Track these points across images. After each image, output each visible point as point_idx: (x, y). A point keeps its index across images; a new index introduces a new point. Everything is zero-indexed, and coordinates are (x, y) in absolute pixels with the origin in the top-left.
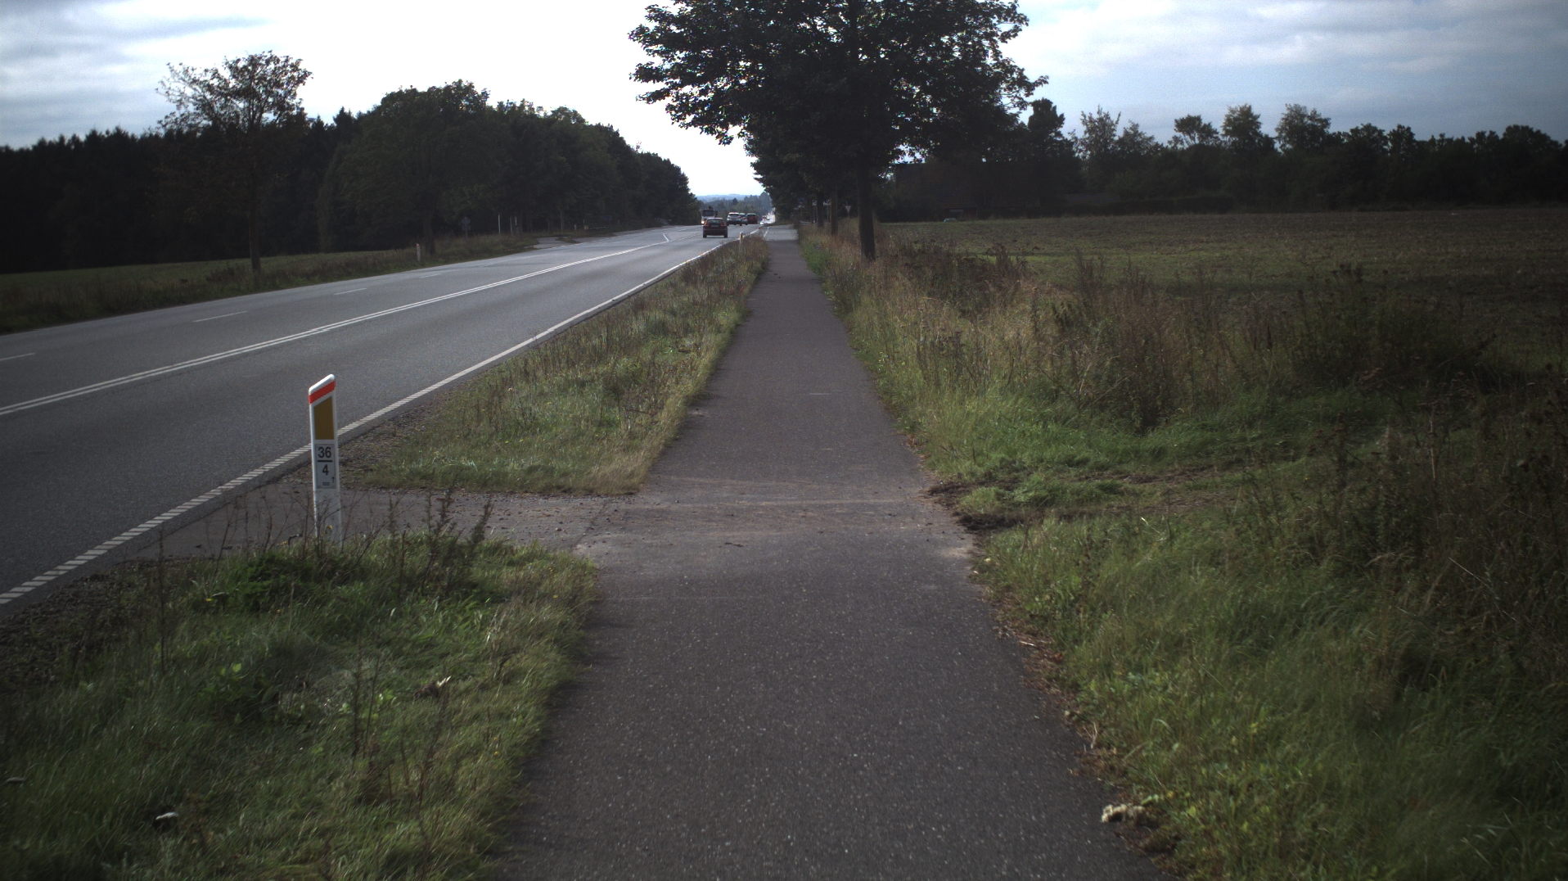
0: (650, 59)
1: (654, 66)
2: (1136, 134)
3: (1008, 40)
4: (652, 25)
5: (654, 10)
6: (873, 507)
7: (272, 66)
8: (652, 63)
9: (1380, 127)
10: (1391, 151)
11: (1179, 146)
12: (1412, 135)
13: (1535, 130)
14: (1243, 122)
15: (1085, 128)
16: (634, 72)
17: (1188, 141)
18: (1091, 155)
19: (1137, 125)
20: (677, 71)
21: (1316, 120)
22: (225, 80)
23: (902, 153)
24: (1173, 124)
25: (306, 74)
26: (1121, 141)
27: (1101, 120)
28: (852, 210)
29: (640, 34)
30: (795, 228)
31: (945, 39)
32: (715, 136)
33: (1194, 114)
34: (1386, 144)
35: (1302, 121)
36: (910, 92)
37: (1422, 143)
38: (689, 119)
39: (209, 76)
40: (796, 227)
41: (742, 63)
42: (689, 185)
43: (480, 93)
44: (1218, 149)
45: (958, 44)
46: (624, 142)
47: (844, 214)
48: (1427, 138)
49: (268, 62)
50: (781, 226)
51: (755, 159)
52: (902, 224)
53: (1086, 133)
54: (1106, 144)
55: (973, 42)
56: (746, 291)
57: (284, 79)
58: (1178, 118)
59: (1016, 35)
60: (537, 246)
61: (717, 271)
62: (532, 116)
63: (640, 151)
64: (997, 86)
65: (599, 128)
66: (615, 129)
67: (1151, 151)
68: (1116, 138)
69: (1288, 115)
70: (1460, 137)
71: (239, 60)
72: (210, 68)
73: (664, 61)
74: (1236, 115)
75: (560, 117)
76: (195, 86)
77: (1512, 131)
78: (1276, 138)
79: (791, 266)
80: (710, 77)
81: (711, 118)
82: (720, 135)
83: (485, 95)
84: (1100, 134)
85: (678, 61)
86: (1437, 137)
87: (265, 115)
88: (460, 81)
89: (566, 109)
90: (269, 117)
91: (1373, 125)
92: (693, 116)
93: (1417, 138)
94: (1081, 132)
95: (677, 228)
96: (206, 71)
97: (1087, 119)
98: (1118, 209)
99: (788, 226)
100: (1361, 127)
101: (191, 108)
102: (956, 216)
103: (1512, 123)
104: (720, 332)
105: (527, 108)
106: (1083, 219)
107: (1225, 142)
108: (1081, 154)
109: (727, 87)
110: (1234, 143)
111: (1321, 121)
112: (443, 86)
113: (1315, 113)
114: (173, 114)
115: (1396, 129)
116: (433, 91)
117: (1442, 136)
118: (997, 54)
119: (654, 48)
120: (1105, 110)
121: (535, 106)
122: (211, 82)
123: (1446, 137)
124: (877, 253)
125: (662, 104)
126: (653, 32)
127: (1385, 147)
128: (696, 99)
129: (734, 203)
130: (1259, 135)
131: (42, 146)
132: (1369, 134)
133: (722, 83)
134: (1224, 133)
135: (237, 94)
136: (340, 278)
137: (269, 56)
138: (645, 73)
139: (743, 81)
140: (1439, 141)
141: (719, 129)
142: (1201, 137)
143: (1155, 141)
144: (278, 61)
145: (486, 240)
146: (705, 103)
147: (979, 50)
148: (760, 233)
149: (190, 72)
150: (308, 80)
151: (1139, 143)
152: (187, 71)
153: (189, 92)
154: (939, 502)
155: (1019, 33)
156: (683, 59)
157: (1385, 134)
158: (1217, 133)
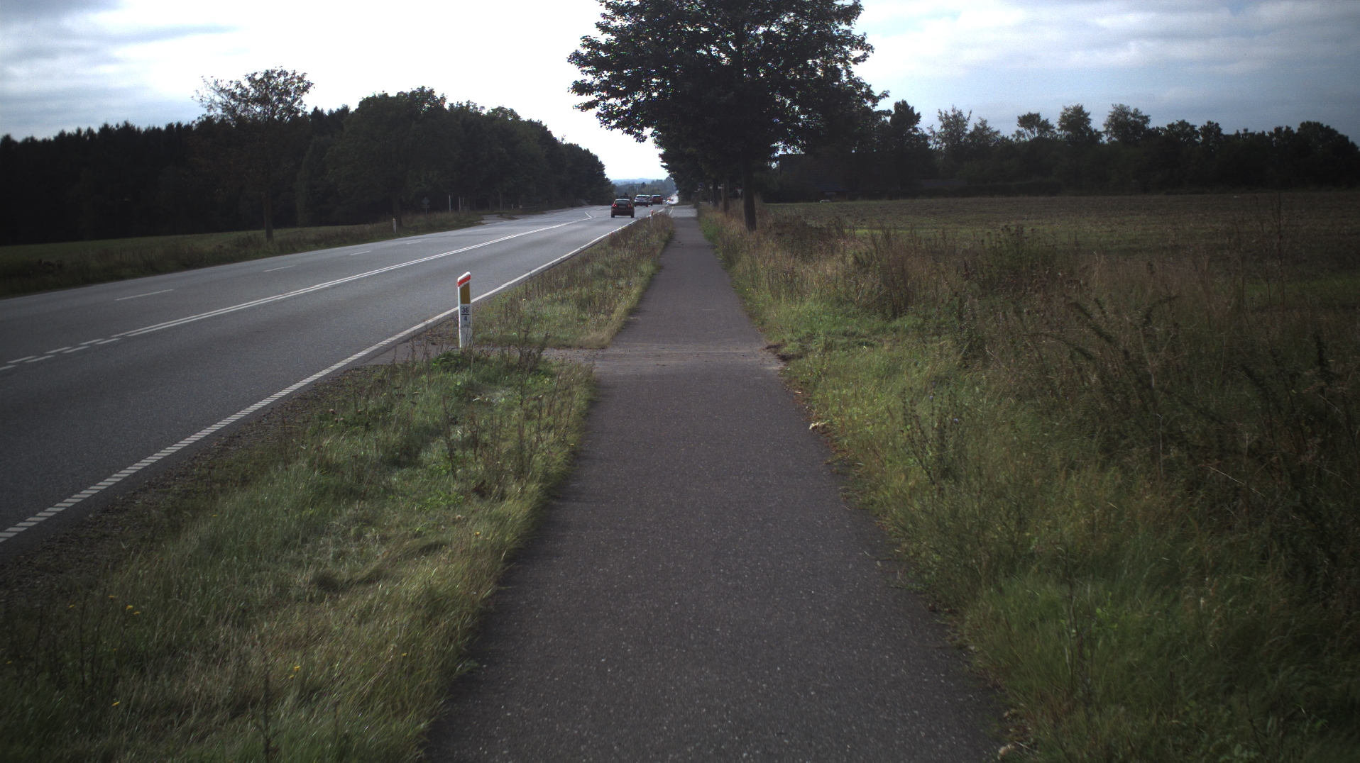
0: (584, 77)
1: (587, 82)
2: (985, 128)
3: (858, 63)
4: (584, 51)
5: (587, 40)
6: (735, 354)
7: (282, 79)
8: (585, 80)
9: (1191, 123)
10: (1202, 143)
11: (1022, 139)
12: (1220, 129)
13: (1325, 126)
14: (1076, 119)
15: (941, 123)
16: (572, 87)
17: (1030, 135)
18: (946, 146)
19: (986, 121)
20: (604, 86)
21: (1138, 117)
22: (246, 89)
24: (1017, 120)
25: (309, 85)
26: (972, 134)
27: (955, 116)
28: (742, 193)
29: (576, 58)
30: (695, 207)
31: (810, 62)
32: (633, 136)
33: (1034, 112)
34: (1198, 137)
35: (1126, 118)
36: (783, 103)
37: (1227, 137)
38: (614, 123)
39: (233, 86)
41: (654, 80)
42: (606, 171)
43: (439, 98)
44: (1054, 141)
45: (820, 66)
46: (551, 135)
47: (736, 196)
48: (1233, 132)
49: (279, 75)
50: (683, 206)
51: (662, 151)
52: (782, 204)
53: (942, 127)
54: (959, 138)
55: (831, 64)
56: (658, 252)
57: (292, 88)
58: (1020, 115)
59: (864, 60)
62: (478, 114)
63: (564, 143)
66: (544, 124)
67: (998, 142)
68: (968, 132)
69: (1114, 113)
70: (1261, 132)
71: (256, 73)
72: (233, 80)
73: (594, 78)
74: (1069, 113)
75: (499, 114)
76: (222, 94)
77: (1306, 126)
78: (1104, 132)
79: (692, 236)
80: (630, 91)
81: (629, 122)
82: (637, 135)
83: (443, 99)
84: (954, 128)
85: (606, 78)
86: (1242, 132)
88: (423, 87)
89: (504, 108)
91: (1186, 121)
92: (616, 121)
93: (1224, 132)
94: (938, 127)
95: (596, 207)
96: (231, 82)
97: (943, 115)
98: (964, 193)
99: (689, 206)
100: (1176, 123)
101: (219, 112)
102: (829, 197)
103: (1305, 120)
104: (642, 276)
105: (471, 108)
106: (932, 200)
107: (1061, 136)
108: (938, 145)
109: (643, 99)
110: (1068, 136)
111: (1142, 117)
112: (409, 91)
113: (1137, 111)
114: (204, 115)
115: (1206, 124)
116: (401, 96)
117: (1246, 130)
118: (849, 73)
119: (587, 68)
120: (958, 108)
121: (478, 106)
122: (235, 91)
123: (1249, 131)
124: (758, 225)
125: (593, 112)
126: (586, 57)
127: (1197, 140)
128: (619, 108)
129: (643, 186)
130: (1089, 130)
131: (62, 137)
132: (1184, 129)
133: (639, 96)
134: (1059, 127)
135: (256, 100)
136: (339, 245)
137: (280, 71)
138: (580, 88)
139: (655, 94)
140: (1243, 135)
141: (637, 131)
142: (1040, 131)
143: (1001, 134)
144: (287, 74)
146: (626, 111)
148: (667, 211)
149: (219, 83)
150: (311, 89)
151: (987, 137)
152: (217, 82)
153: (218, 99)
154: (771, 351)
155: (867, 59)
156: (609, 77)
157: (1197, 129)
158: (1054, 128)
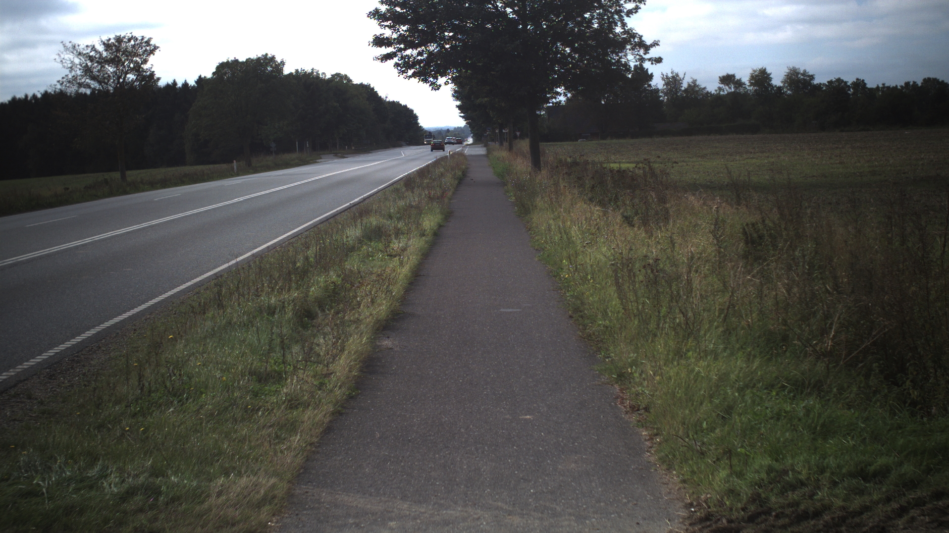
0: (382, 31)
1: (385, 36)
2: (695, 85)
3: (631, 15)
4: (383, 8)
7: (132, 42)
8: (384, 34)
9: (845, 80)
10: (852, 94)
11: (721, 93)
12: (865, 84)
13: (940, 80)
14: (761, 78)
15: (663, 82)
16: (372, 40)
17: (727, 90)
18: (668, 99)
19: (696, 80)
20: (402, 39)
21: (806, 76)
22: (100, 52)
23: (559, 94)
24: (718, 79)
25: (156, 48)
26: (686, 90)
27: (673, 77)
28: (520, 135)
29: (376, 14)
31: (587, 15)
32: (428, 84)
33: (731, 73)
34: (849, 90)
35: (797, 77)
36: (563, 52)
37: (871, 89)
38: (410, 72)
39: (89, 49)
40: (486, 146)
41: (447, 34)
42: (419, 121)
43: (279, 62)
44: (746, 94)
45: (597, 18)
46: (378, 94)
47: (516, 137)
48: (874, 86)
49: (129, 40)
50: (476, 146)
51: (458, 103)
52: (553, 143)
53: (664, 85)
54: (677, 92)
55: (608, 16)
56: (450, 194)
57: (140, 51)
58: (721, 75)
59: (636, 12)
60: (319, 161)
61: (431, 178)
62: (319, 79)
63: (388, 100)
64: (624, 48)
65: (362, 85)
66: (372, 86)
67: (704, 96)
68: (683, 89)
69: (789, 73)
70: (895, 85)
71: (110, 39)
72: (89, 44)
73: (393, 33)
74: (756, 73)
75: (336, 78)
76: (80, 57)
77: (927, 81)
78: (782, 87)
79: (482, 173)
80: (424, 43)
81: (425, 72)
82: (432, 84)
83: (283, 65)
84: (673, 86)
85: (402, 32)
86: (881, 86)
87: (128, 76)
88: (267, 54)
89: (340, 74)
90: (131, 77)
91: (842, 78)
92: (413, 71)
93: (868, 86)
94: (662, 85)
95: (411, 147)
96: (87, 46)
97: (665, 77)
99: (480, 145)
100: (834, 80)
101: (79, 72)
102: (585, 137)
105: (315, 74)
107: (750, 90)
109: (436, 50)
110: (756, 90)
111: (809, 76)
112: (255, 57)
113: (805, 71)
114: (67, 76)
115: (855, 81)
116: (249, 61)
117: (883, 84)
118: (624, 25)
119: (386, 23)
120: (676, 71)
121: (320, 72)
122: (91, 54)
123: (886, 85)
124: (542, 165)
125: (391, 63)
126: (385, 13)
127: (849, 92)
128: (415, 58)
129: (448, 131)
130: (771, 85)
132: (840, 84)
133: (433, 47)
134: (749, 84)
135: (108, 61)
136: (176, 185)
137: (130, 36)
138: (379, 41)
139: (447, 46)
140: (882, 88)
141: (431, 79)
142: (735, 87)
143: (707, 90)
144: (137, 39)
145: (287, 157)
146: (421, 61)
147: (612, 22)
148: (462, 150)
149: (77, 47)
150: (157, 52)
151: (697, 91)
152: (75, 46)
153: (77, 61)
155: (639, 10)
156: (405, 31)
157: (849, 84)
158: (745, 85)
